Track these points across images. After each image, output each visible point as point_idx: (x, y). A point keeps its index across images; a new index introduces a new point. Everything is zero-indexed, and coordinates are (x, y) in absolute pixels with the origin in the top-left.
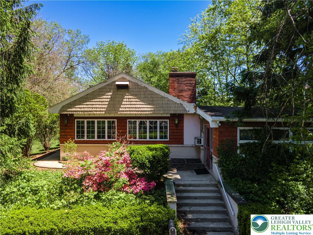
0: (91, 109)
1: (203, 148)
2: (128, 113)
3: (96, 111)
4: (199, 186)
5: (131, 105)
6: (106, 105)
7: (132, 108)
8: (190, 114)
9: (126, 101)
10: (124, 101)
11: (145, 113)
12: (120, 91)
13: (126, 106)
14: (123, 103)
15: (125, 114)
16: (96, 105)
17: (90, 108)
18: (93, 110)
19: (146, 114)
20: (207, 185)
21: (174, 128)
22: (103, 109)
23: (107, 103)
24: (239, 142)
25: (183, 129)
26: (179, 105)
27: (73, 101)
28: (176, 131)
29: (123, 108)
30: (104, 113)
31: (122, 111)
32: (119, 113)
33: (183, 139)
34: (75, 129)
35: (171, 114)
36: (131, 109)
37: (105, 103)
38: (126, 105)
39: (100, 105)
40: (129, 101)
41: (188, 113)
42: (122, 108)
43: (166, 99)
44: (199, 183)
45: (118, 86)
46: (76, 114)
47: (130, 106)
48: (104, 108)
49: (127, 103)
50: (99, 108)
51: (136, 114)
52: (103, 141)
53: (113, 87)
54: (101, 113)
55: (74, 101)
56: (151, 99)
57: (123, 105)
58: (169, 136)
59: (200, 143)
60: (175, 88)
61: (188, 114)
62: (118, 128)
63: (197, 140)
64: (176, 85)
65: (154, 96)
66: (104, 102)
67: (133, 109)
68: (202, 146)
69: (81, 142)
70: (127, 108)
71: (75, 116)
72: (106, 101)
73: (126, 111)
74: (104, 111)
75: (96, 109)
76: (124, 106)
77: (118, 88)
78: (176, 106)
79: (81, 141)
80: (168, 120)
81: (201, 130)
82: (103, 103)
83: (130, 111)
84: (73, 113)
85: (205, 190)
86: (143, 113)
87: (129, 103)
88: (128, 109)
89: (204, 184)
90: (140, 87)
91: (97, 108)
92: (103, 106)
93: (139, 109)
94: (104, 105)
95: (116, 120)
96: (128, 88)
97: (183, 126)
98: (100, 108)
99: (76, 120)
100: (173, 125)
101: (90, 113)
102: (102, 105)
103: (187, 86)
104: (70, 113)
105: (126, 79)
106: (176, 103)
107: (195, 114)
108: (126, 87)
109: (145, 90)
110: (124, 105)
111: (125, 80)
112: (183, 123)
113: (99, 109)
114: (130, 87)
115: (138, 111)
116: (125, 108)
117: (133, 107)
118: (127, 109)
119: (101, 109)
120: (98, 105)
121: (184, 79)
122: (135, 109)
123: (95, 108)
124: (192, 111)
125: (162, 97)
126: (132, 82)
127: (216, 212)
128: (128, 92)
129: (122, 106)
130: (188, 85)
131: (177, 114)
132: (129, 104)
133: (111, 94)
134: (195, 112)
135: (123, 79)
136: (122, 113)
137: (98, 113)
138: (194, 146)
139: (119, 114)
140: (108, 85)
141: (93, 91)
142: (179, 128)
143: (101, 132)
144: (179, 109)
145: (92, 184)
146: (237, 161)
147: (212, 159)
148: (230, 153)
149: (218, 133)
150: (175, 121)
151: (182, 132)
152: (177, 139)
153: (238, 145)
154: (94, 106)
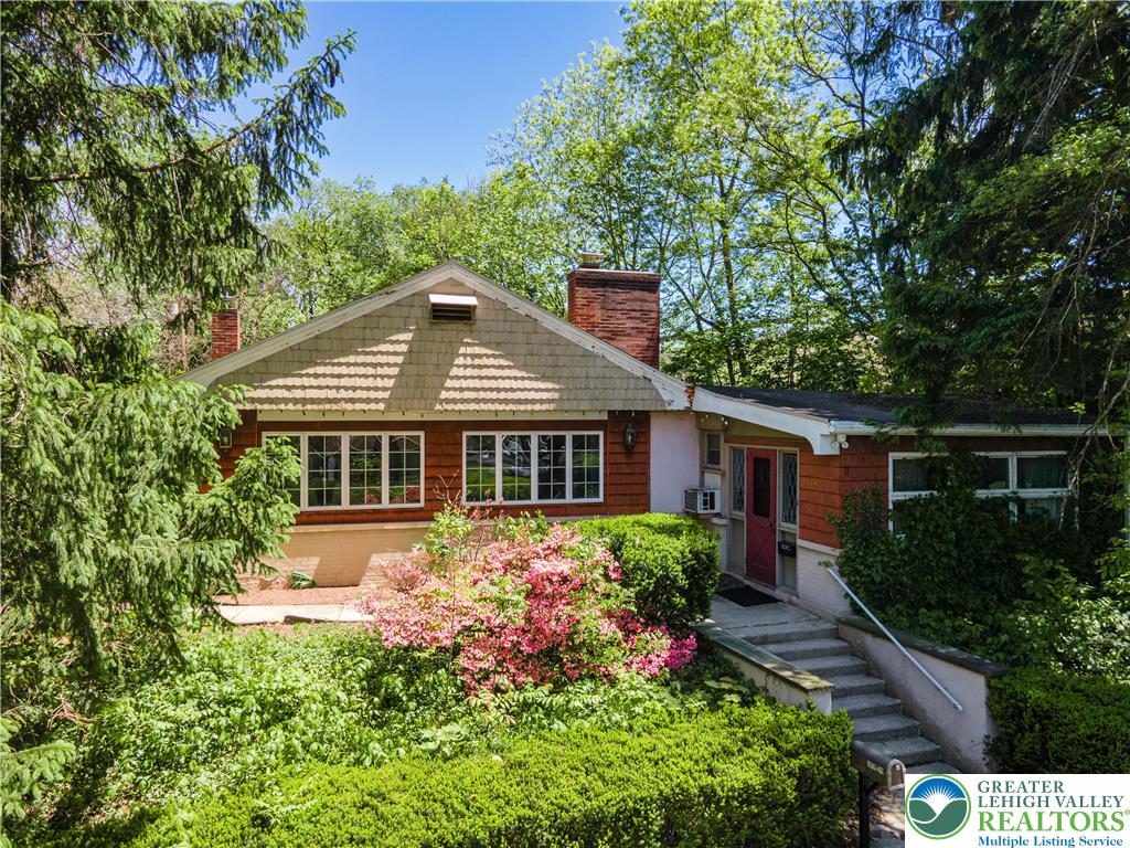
0: (332, 394)
1: (724, 522)
2: (472, 406)
3: (352, 401)
4: (787, 639)
5: (481, 378)
6: (389, 377)
7: (485, 390)
8: (672, 411)
9: (465, 366)
10: (458, 366)
11: (529, 407)
12: (444, 327)
13: (464, 384)
14: (454, 371)
15: (461, 412)
16: (350, 376)
17: (327, 387)
18: (339, 396)
19: (533, 412)
20: (811, 636)
21: (623, 459)
22: (380, 395)
23: (395, 371)
25: (646, 463)
26: (642, 384)
27: (259, 361)
28: (626, 469)
29: (455, 389)
30: (381, 406)
31: (448, 401)
32: (438, 407)
33: (647, 495)
35: (610, 412)
36: (482, 395)
37: (387, 371)
38: (466, 378)
39: (366, 376)
40: (473, 367)
41: (669, 408)
42: (448, 389)
43: (599, 363)
44: (783, 629)
45: (434, 311)
46: (267, 413)
47: (477, 383)
48: (384, 389)
49: (469, 372)
50: (362, 388)
51: (496, 412)
53: (417, 312)
54: (373, 406)
55: (264, 360)
56: (551, 360)
57: (452, 378)
58: (605, 485)
59: (712, 507)
60: (594, 325)
61: (666, 412)
62: (431, 462)
64: (598, 314)
65: (559, 350)
66: (382, 365)
67: (489, 395)
68: (717, 515)
70: (468, 389)
71: (260, 418)
72: (388, 365)
73: (463, 401)
74: (383, 400)
75: (350, 394)
76: (456, 383)
77: (435, 317)
78: (631, 386)
80: (601, 434)
81: (702, 460)
82: (380, 371)
83: (477, 401)
84: (259, 407)
85: (815, 651)
86: (522, 407)
87: (475, 372)
88: (473, 395)
89: (801, 633)
90: (514, 318)
91: (354, 389)
92: (380, 383)
93: (511, 395)
94: (382, 377)
95: (422, 434)
96: (469, 318)
97: (647, 453)
98: (368, 389)
99: (265, 435)
100: (617, 448)
101: (328, 406)
102: (375, 377)
103: (631, 318)
104: (248, 407)
105: (463, 284)
106: (630, 376)
107: (688, 410)
108: (463, 315)
109: (529, 327)
110: (458, 378)
111: (460, 290)
112: (647, 442)
113: (364, 394)
114: (478, 312)
115: (506, 401)
116: (461, 390)
117: (486, 386)
118: (467, 395)
119: (373, 394)
120: (360, 376)
121: (624, 296)
122: (494, 395)
123: (346, 388)
124: (681, 403)
125: (587, 355)
126: (486, 297)
127: (876, 712)
128: (471, 331)
129: (449, 383)
130: (633, 314)
131: (630, 412)
132: (473, 377)
133: (408, 336)
134: (688, 405)
135: (455, 286)
136: (450, 407)
137: (358, 406)
139: (440, 411)
140: (398, 304)
141: (341, 327)
142: (636, 458)
143: (365, 479)
144: (640, 394)
145: (499, 664)
146: (890, 552)
147: (791, 552)
148: (873, 534)
149: (836, 473)
150: (624, 433)
151: (646, 474)
152: (631, 494)
153: (891, 507)
154: (344, 382)
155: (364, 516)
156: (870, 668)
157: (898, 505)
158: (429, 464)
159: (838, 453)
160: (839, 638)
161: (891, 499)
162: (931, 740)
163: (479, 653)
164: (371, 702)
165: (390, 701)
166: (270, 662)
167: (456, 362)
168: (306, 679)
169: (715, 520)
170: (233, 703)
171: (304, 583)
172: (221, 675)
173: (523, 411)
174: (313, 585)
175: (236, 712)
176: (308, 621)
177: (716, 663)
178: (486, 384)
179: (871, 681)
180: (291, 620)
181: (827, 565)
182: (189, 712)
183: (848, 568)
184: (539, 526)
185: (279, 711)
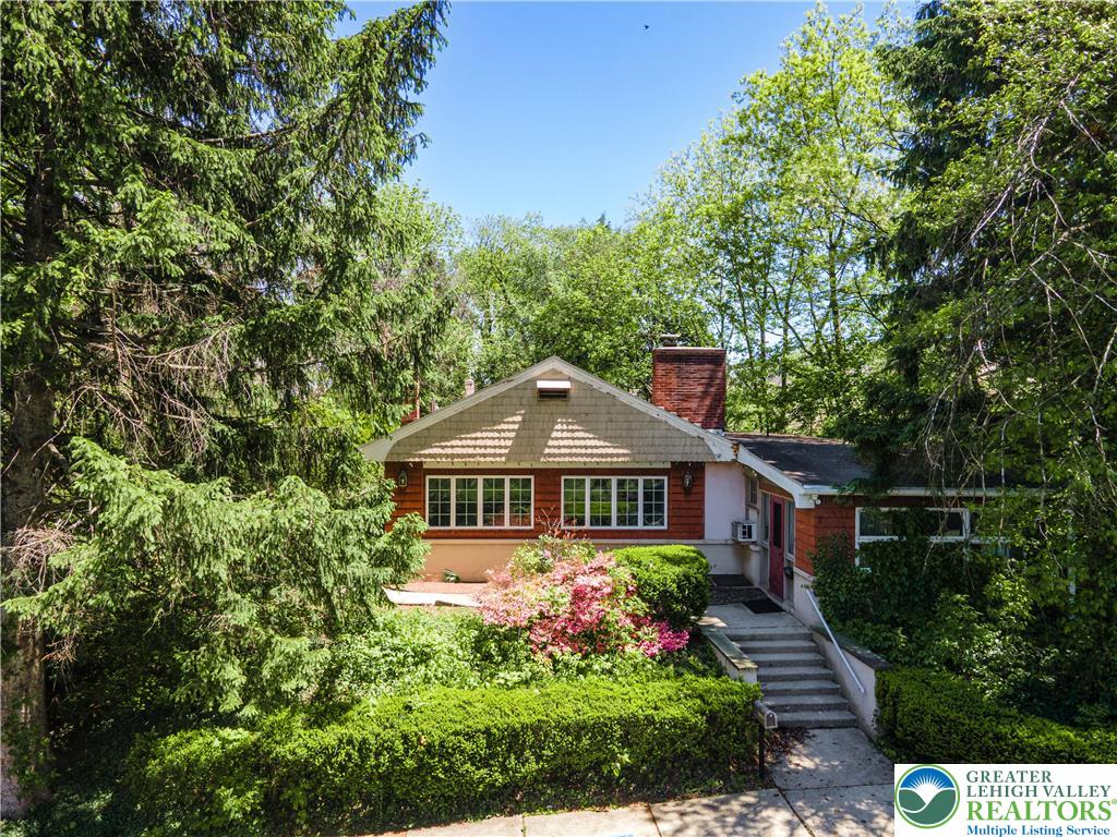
0: (471, 451)
1: (758, 548)
2: (567, 459)
3: (484, 455)
4: (771, 638)
5: (573, 439)
6: (509, 439)
7: (576, 447)
8: (721, 462)
9: (563, 431)
10: (558, 431)
11: (609, 459)
12: (547, 403)
13: (562, 443)
14: (554, 434)
15: (558, 462)
16: (483, 438)
17: (468, 446)
18: (475, 452)
19: (612, 462)
20: (791, 637)
21: (681, 497)
22: (503, 451)
23: (513, 435)
24: (859, 539)
25: (702, 501)
26: (696, 442)
28: (685, 505)
29: (555, 447)
30: (503, 459)
31: (550, 455)
33: (702, 525)
34: (424, 501)
35: (672, 463)
36: (574, 451)
37: (507, 434)
38: (562, 439)
39: (493, 439)
40: (568, 431)
41: (717, 460)
42: (550, 447)
43: (663, 426)
44: (772, 631)
45: (540, 393)
46: (429, 463)
47: (571, 443)
48: (506, 447)
49: (565, 434)
50: (491, 447)
51: (585, 463)
52: (500, 531)
53: (528, 393)
54: (498, 459)
55: (428, 429)
56: (625, 425)
57: (553, 439)
58: (668, 517)
59: (750, 537)
60: (671, 390)
61: (716, 463)
62: (539, 497)
63: (740, 530)
64: (674, 381)
65: (631, 418)
66: (504, 431)
67: (579, 451)
68: (754, 543)
69: (440, 534)
70: (564, 447)
71: (425, 466)
72: (509, 430)
73: (561, 455)
74: (504, 455)
75: (483, 451)
76: (555, 443)
77: (541, 396)
78: (688, 443)
79: (440, 531)
80: (666, 478)
81: (747, 500)
82: (503, 435)
83: (571, 455)
84: (424, 460)
86: (604, 460)
87: (569, 435)
88: (568, 451)
89: (781, 635)
90: (598, 395)
91: (486, 447)
92: (503, 443)
93: (595, 451)
94: (505, 439)
95: (532, 477)
96: (565, 396)
97: (702, 493)
98: (495, 447)
99: (428, 477)
100: (678, 489)
101: (468, 459)
102: (499, 439)
103: (701, 384)
104: (417, 460)
105: (561, 373)
106: (686, 436)
107: (734, 462)
108: (561, 395)
110: (557, 439)
111: (559, 377)
112: (703, 485)
113: (492, 451)
114: (572, 392)
115: (592, 455)
116: (559, 447)
117: (577, 445)
118: (563, 451)
119: (498, 451)
120: (489, 439)
121: (696, 367)
122: (583, 451)
123: (480, 447)
124: (728, 456)
125: (653, 420)
126: (577, 382)
128: (566, 406)
129: (550, 443)
130: (704, 381)
131: (687, 463)
132: (567, 438)
134: (734, 457)
135: (555, 375)
137: (488, 459)
138: (729, 542)
139: (542, 463)
140: (516, 388)
142: (694, 497)
143: (494, 508)
144: (694, 449)
145: (553, 639)
146: (854, 581)
147: (791, 577)
148: (840, 565)
149: (813, 521)
150: (683, 479)
151: (701, 509)
152: (689, 524)
153: (857, 547)
154: (478, 442)
155: (493, 534)
156: (826, 663)
157: (864, 547)
158: (538, 498)
159: (813, 506)
160: (812, 640)
161: (857, 541)
162: (853, 713)
163: (541, 632)
164: (475, 657)
165: (488, 657)
166: (421, 629)
167: (556, 427)
168: (440, 639)
169: (752, 547)
170: (399, 650)
171: (452, 579)
172: (394, 634)
173: (605, 462)
174: (458, 580)
175: (401, 655)
176: (450, 605)
177: (703, 650)
178: (577, 443)
179: (824, 671)
180: (439, 604)
181: (807, 587)
182: (376, 652)
183: (819, 589)
184: (590, 552)
185: (423, 657)
